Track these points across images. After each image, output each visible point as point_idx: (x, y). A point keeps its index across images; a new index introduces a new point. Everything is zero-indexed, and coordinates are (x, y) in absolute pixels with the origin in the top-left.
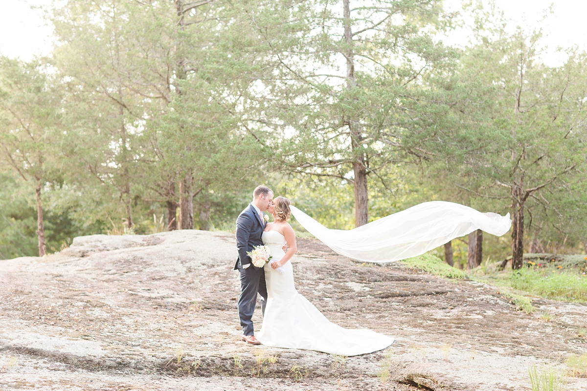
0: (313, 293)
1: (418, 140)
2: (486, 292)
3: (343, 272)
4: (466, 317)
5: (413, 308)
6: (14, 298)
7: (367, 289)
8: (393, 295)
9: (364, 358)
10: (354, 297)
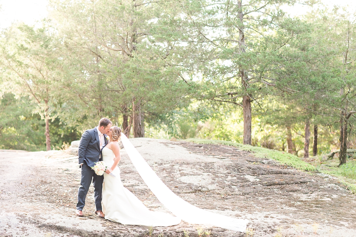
0: (224, 183)
1: (286, 84)
2: (331, 182)
3: (242, 169)
4: (321, 199)
5: (287, 193)
6: (41, 187)
7: (258, 180)
8: (274, 184)
9: (264, 231)
10: (250, 185)
